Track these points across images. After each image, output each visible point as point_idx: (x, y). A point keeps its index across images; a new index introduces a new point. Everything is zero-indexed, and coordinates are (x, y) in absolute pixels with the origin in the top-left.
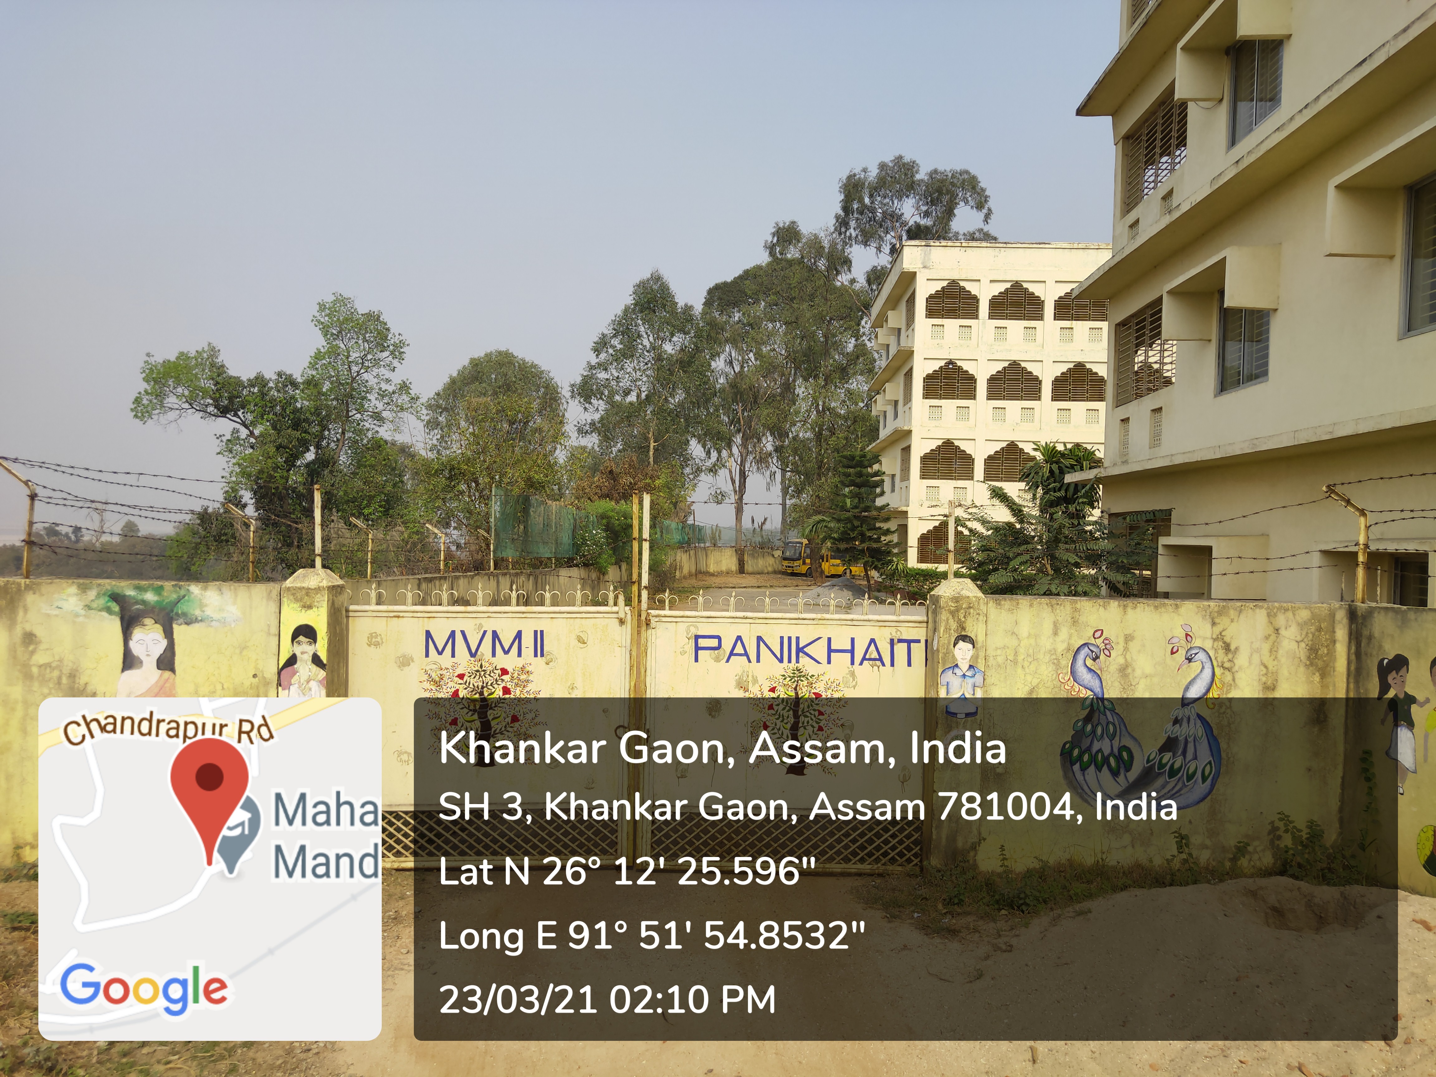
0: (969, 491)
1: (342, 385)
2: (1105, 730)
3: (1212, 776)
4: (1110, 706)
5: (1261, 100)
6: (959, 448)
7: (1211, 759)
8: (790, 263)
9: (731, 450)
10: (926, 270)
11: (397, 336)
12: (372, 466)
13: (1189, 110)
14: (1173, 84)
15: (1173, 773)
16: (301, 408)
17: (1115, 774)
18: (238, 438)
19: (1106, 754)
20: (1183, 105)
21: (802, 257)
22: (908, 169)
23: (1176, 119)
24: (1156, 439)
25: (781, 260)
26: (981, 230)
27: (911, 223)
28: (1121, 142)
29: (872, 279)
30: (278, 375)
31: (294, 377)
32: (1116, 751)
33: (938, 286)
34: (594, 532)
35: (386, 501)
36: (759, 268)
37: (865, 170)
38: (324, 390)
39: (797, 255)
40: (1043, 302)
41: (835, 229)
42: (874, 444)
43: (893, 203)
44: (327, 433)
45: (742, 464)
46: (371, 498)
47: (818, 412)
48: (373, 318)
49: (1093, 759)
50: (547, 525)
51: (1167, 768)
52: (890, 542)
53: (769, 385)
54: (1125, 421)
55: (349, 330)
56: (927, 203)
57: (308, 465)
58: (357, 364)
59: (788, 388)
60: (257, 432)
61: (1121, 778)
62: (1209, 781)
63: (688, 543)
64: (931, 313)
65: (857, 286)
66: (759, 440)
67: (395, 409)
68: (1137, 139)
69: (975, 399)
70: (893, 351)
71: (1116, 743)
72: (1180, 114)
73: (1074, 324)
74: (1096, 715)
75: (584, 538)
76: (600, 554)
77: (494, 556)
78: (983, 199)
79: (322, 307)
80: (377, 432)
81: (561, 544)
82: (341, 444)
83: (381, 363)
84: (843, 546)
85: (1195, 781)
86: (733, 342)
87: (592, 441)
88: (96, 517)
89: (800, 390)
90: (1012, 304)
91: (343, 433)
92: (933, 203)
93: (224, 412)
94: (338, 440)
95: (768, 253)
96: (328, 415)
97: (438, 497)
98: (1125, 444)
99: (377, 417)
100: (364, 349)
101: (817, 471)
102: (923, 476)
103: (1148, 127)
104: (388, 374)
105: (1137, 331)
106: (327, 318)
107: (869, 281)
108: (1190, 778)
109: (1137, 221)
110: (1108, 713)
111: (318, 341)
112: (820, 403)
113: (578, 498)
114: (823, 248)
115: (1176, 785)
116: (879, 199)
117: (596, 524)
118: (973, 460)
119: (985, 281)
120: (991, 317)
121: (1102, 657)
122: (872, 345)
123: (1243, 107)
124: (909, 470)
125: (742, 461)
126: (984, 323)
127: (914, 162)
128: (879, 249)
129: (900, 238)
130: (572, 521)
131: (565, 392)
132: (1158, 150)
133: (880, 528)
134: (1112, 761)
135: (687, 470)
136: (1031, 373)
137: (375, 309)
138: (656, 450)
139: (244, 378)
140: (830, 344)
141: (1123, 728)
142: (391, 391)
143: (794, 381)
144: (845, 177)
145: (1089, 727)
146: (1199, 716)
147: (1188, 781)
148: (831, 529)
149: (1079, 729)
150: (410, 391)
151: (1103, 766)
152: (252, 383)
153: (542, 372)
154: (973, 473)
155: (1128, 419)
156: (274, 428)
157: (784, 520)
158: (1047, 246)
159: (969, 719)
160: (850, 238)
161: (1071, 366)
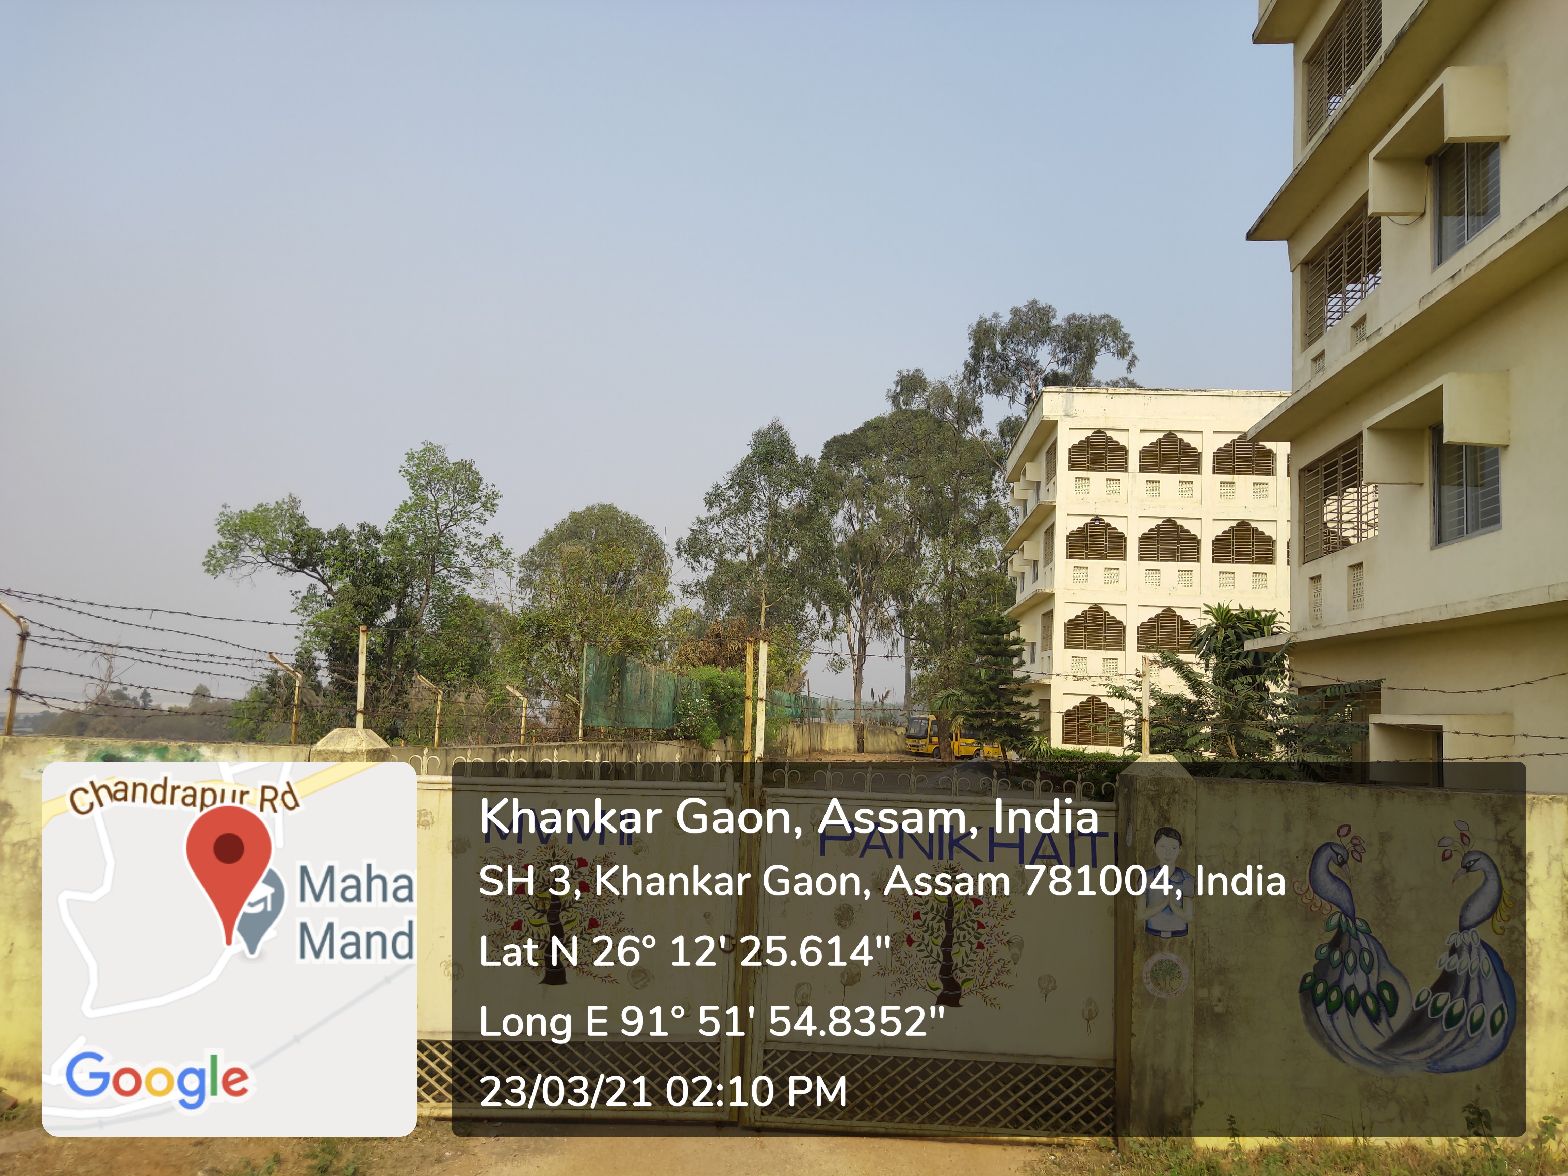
0: (1121, 662)
1: (429, 538)
2: (1359, 959)
3: (1504, 1025)
4: (1364, 928)
5: (1473, 213)
6: (1108, 614)
7: (1502, 1002)
8: (916, 414)
9: (849, 614)
10: (1068, 419)
11: (490, 487)
12: (457, 627)
13: (1382, 228)
14: (1366, 196)
15: (1452, 1021)
16: (384, 562)
17: (1374, 1019)
18: (315, 595)
19: (1361, 992)
20: (1376, 221)
21: (928, 407)
22: (1044, 315)
23: (1365, 239)
24: (1356, 600)
25: (906, 411)
26: (1125, 379)
27: (1048, 371)
28: (1299, 267)
29: (1005, 431)
30: (361, 527)
31: (378, 529)
32: (1374, 987)
33: (1082, 436)
34: (697, 701)
35: (470, 665)
36: (881, 419)
37: (996, 316)
38: (409, 544)
39: (923, 406)
40: (1200, 454)
41: (964, 378)
42: (1011, 609)
43: (1027, 350)
44: (410, 590)
45: (862, 630)
46: (455, 661)
47: (947, 573)
48: (466, 467)
49: (1344, 998)
50: (644, 692)
51: (1444, 1013)
52: (1031, 719)
53: (894, 545)
54: (1316, 579)
55: (439, 481)
56: (1065, 349)
57: (388, 625)
58: (446, 516)
59: (913, 547)
60: (335, 588)
61: (1382, 1026)
62: (1501, 1032)
63: (802, 717)
64: (1074, 465)
65: (990, 438)
66: (881, 604)
67: (484, 564)
68: (1318, 265)
69: (1125, 559)
70: (1031, 506)
71: (1374, 977)
72: (1370, 234)
73: (1236, 478)
74: (1346, 939)
75: (685, 708)
76: (703, 727)
77: (583, 725)
78: (1126, 345)
79: (411, 456)
80: (464, 589)
81: (660, 713)
82: (425, 602)
83: (472, 515)
84: (977, 722)
85: (1483, 1032)
86: (852, 496)
87: (696, 604)
88: (104, 663)
89: (927, 549)
90: (1164, 455)
91: (427, 590)
92: (1070, 350)
93: (301, 566)
94: (421, 598)
95: (890, 402)
96: (412, 571)
97: (523, 657)
98: (1316, 607)
99: (465, 573)
100: (454, 500)
101: (946, 638)
102: (1068, 646)
103: (1331, 250)
104: (478, 528)
105: (1326, 476)
106: (415, 468)
107: (1002, 433)
108: (1475, 1027)
109: (1322, 354)
110: (1361, 937)
111: (404, 493)
112: (949, 563)
113: (681, 664)
114: (951, 396)
115: (1457, 1036)
116: (1012, 346)
117: (699, 692)
118: (1125, 627)
119: (1135, 431)
120: (1142, 469)
121: (1351, 861)
122: (1006, 501)
123: (1450, 222)
124: (1051, 638)
125: (861, 627)
126: (1134, 476)
127: (1050, 307)
128: (1012, 399)
129: (1036, 387)
130: (673, 688)
131: (670, 549)
132: (1344, 275)
133: (1019, 703)
134: (1369, 1001)
135: (802, 635)
136: (1188, 531)
137: (467, 458)
138: (767, 613)
139: (325, 530)
140: (959, 503)
141: (1382, 958)
142: (481, 545)
143: (920, 540)
144: (975, 323)
145: (1337, 955)
146: (1484, 944)
147: (1473, 1031)
148: (964, 704)
149: (1323, 957)
150: (502, 546)
151: (1357, 1007)
152: (332, 536)
153: (646, 528)
154: (1124, 642)
155: (1319, 577)
156: (354, 582)
157: (908, 692)
158: (1203, 393)
159: (1177, 939)
160: (980, 387)
161: (1234, 524)
